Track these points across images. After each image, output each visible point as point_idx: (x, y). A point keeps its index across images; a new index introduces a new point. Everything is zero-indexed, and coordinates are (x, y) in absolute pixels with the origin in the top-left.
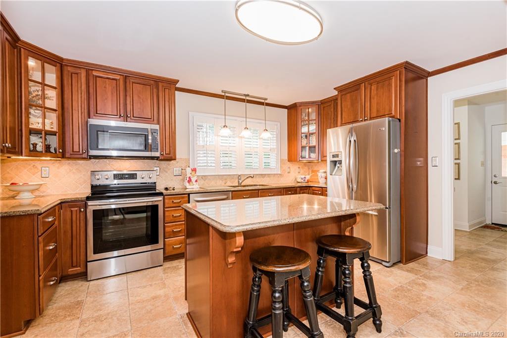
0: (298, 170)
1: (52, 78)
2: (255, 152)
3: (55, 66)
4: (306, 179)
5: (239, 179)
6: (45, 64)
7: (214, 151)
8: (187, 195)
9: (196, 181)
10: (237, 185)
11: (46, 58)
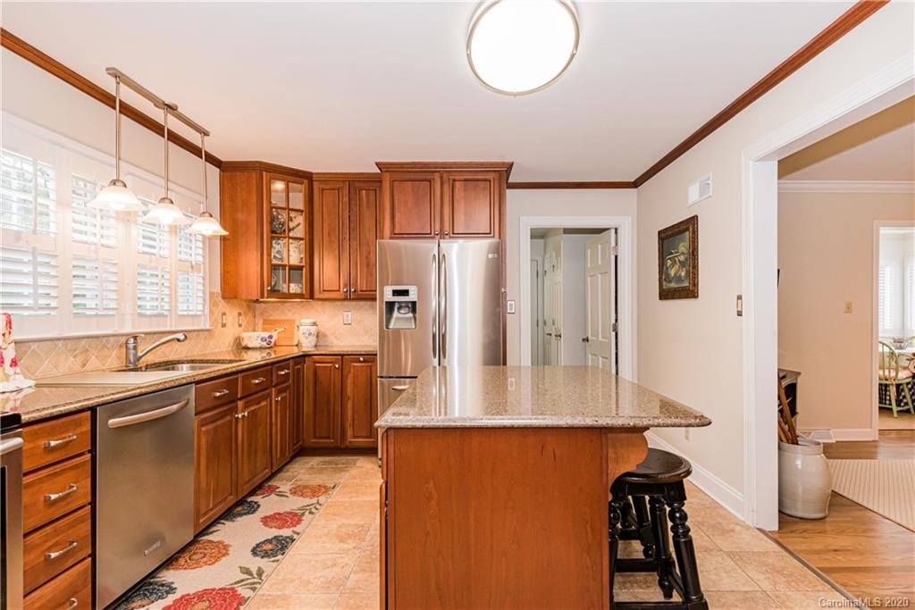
0: (238, 320)
4: (273, 341)
7: (54, 257)
9: (13, 363)
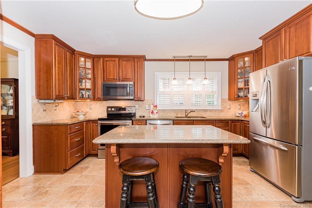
0: (238, 107)
1: (89, 65)
2: (200, 94)
3: (91, 59)
4: (243, 115)
5: (186, 113)
6: (86, 59)
7: (170, 95)
8: (145, 121)
9: (157, 113)
10: (185, 116)
11: (87, 56)
